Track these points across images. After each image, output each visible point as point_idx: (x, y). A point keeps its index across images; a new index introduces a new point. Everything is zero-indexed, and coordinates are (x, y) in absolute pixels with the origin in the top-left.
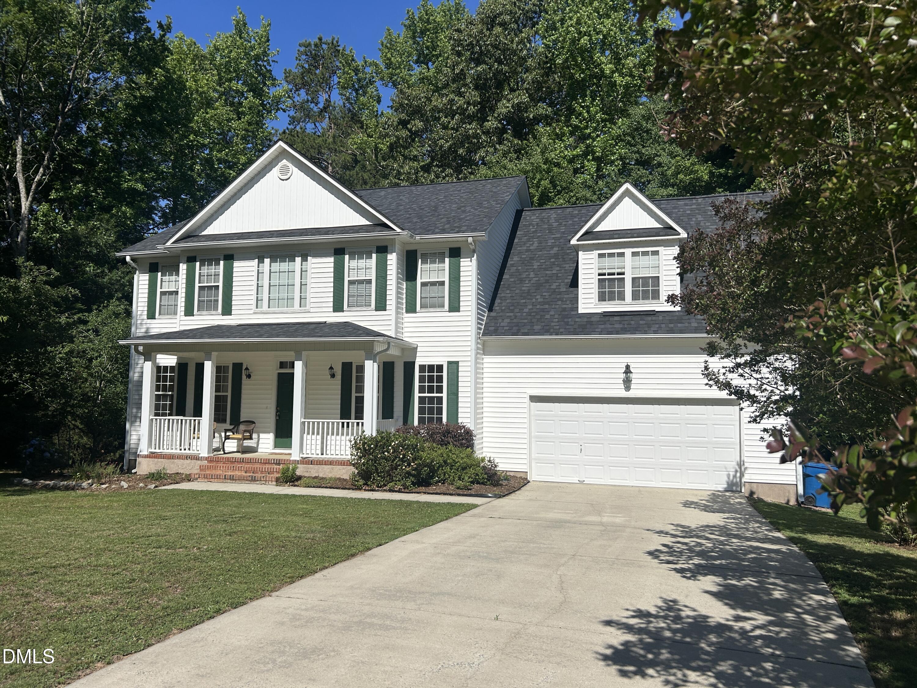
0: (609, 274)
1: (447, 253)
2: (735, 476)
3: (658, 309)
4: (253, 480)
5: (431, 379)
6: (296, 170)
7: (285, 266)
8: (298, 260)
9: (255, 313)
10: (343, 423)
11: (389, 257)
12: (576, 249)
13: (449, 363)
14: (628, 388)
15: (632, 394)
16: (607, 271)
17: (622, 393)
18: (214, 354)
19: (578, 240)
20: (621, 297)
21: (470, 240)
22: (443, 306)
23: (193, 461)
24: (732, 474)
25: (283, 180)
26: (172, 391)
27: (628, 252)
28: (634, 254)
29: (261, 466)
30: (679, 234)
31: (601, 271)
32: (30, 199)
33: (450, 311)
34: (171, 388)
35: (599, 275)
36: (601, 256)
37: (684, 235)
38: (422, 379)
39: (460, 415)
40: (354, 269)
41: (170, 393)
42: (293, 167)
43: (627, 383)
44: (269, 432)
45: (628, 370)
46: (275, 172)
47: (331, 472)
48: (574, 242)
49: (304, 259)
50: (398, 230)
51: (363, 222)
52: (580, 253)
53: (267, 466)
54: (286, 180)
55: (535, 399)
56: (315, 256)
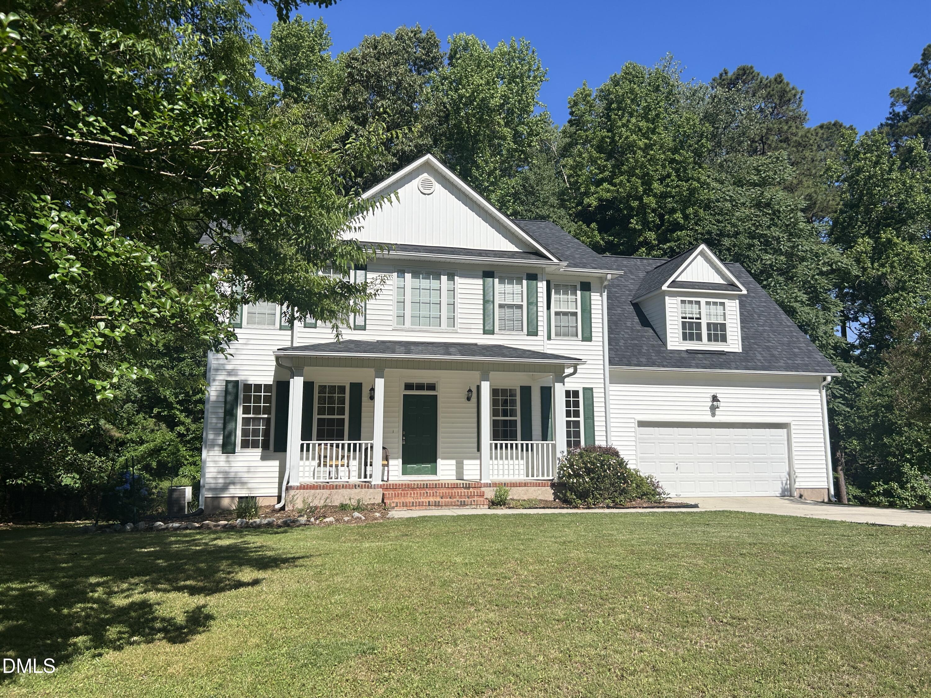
0: (690, 318)
1: (579, 287)
2: (786, 484)
3: (726, 350)
6: (437, 187)
7: (434, 283)
8: (444, 278)
9: (393, 330)
11: (540, 284)
12: (665, 293)
13: (584, 389)
14: (713, 415)
15: (718, 418)
16: (688, 316)
17: (708, 418)
19: (668, 287)
20: (699, 338)
21: (609, 277)
22: (577, 336)
24: (784, 482)
27: (703, 301)
28: (708, 303)
30: (741, 291)
31: (684, 315)
33: (582, 341)
34: (267, 410)
35: (683, 318)
36: (683, 302)
37: (745, 292)
39: (597, 438)
41: (266, 416)
42: (437, 184)
43: (713, 409)
45: (715, 398)
46: (416, 183)
48: (664, 287)
49: (451, 277)
50: (555, 260)
51: (513, 248)
52: (667, 298)
54: (428, 194)
55: (642, 424)
56: (461, 276)
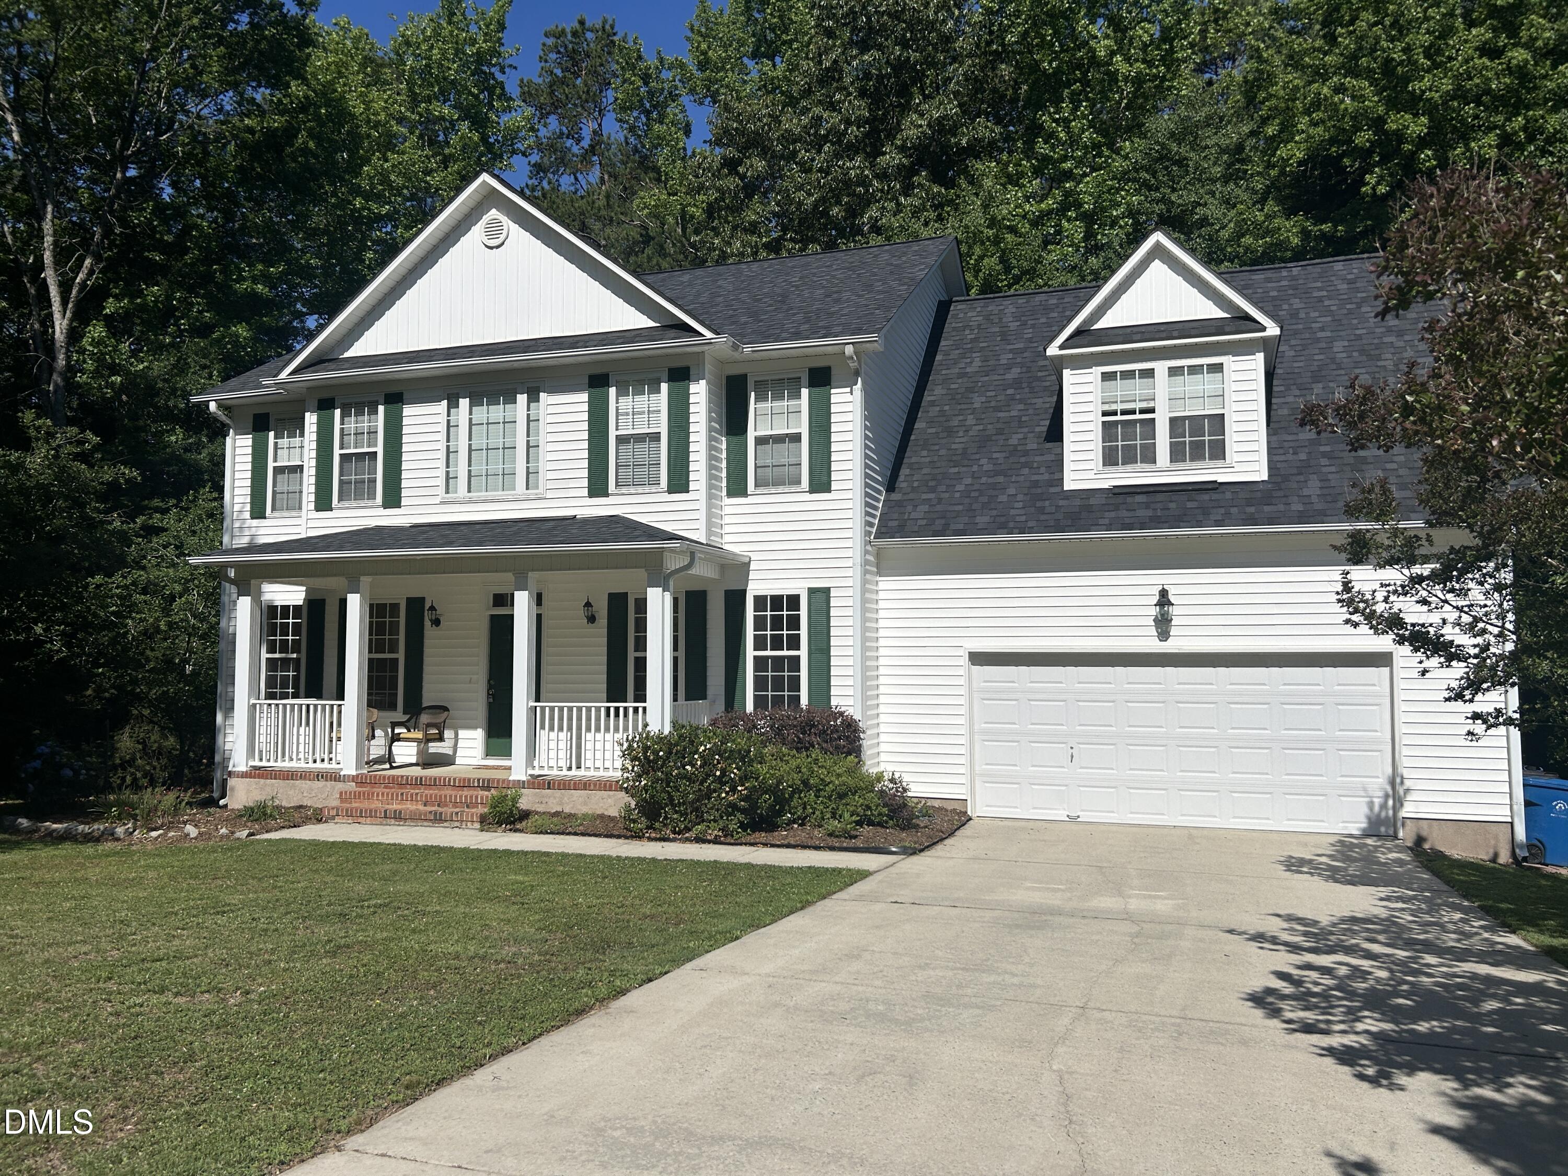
0: (1124, 413)
1: (805, 379)
2: (1384, 806)
3: (1221, 479)
4: (438, 819)
5: (777, 623)
6: (514, 228)
7: (497, 412)
8: (522, 399)
9: (442, 503)
10: (608, 709)
11: (693, 388)
12: (1058, 365)
13: (812, 591)
14: (1164, 635)
15: (1172, 646)
16: (1120, 407)
17: (1151, 644)
18: (365, 580)
19: (1062, 347)
20: (1149, 456)
21: (849, 350)
22: (799, 482)
23: (329, 783)
24: (1377, 801)
25: (491, 248)
26: (298, 652)
27: (1161, 367)
28: (1174, 372)
29: (453, 793)
30: (1264, 329)
31: (1107, 408)
32: (68, 314)
33: (812, 491)
34: (296, 647)
35: (1105, 414)
36: (1107, 377)
37: (1273, 330)
38: (759, 623)
39: (833, 691)
40: (627, 414)
41: (295, 656)
42: (511, 223)
43: (1163, 625)
44: (475, 728)
45: (1164, 599)
46: (477, 233)
47: (585, 804)
48: (1053, 350)
49: (533, 398)
50: (708, 334)
51: (644, 322)
52: (1066, 373)
53: (466, 792)
54: (498, 247)
55: (979, 659)
56: (552, 391)
